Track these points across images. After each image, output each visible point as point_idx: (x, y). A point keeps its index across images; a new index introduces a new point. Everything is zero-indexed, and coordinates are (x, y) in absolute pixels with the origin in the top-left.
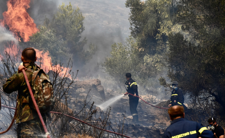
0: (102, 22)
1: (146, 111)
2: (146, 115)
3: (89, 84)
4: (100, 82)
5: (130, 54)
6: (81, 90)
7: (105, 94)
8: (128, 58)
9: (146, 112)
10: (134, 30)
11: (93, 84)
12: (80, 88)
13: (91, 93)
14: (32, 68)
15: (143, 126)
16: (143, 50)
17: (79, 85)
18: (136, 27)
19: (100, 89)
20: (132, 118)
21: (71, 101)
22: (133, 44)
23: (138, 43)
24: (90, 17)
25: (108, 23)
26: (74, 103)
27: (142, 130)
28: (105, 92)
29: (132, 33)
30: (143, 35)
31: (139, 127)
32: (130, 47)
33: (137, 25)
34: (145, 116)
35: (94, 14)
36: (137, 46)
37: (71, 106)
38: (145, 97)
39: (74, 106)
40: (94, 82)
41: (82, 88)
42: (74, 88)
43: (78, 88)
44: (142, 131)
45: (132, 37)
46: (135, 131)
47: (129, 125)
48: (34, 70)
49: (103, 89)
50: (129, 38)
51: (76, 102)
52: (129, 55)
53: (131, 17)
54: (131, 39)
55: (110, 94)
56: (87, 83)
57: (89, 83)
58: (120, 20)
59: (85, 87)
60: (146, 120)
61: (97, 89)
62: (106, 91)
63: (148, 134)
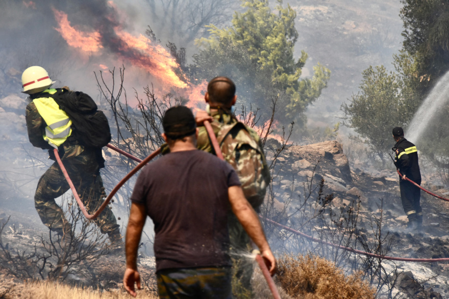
0: (343, 23)
1: (436, 205)
2: (435, 213)
3: (317, 151)
4: (340, 147)
5: (401, 87)
6: (303, 165)
7: (352, 171)
8: (397, 96)
9: (436, 207)
10: (410, 38)
11: (326, 151)
12: (300, 161)
13: (323, 170)
14: (221, 120)
15: (431, 237)
16: (429, 80)
17: (298, 154)
18: (415, 32)
19: (340, 161)
20: (408, 221)
21: (283, 186)
22: (408, 67)
23: (418, 64)
24: (318, 13)
25: (354, 26)
26: (288, 190)
27: (428, 245)
28: (351, 168)
29: (406, 44)
30: (429, 47)
31: (422, 239)
32: (402, 74)
33: (416, 28)
34: (434, 215)
35: (326, 8)
36: (415, 72)
37: (282, 196)
38: (434, 177)
39: (289, 196)
40: (328, 147)
41: (304, 160)
42: (287, 161)
43: (296, 160)
44: (428, 247)
45: (407, 53)
46: (413, 246)
47: (401, 235)
48: (225, 123)
49: (348, 162)
50: (400, 55)
51: (291, 189)
52: (399, 90)
53: (405, 10)
54: (403, 57)
55: (360, 171)
56: (313, 149)
57: (319, 149)
58: (379, 19)
59: (309, 157)
60: (436, 224)
61: (334, 162)
62: (353, 166)
63: (442, 253)
